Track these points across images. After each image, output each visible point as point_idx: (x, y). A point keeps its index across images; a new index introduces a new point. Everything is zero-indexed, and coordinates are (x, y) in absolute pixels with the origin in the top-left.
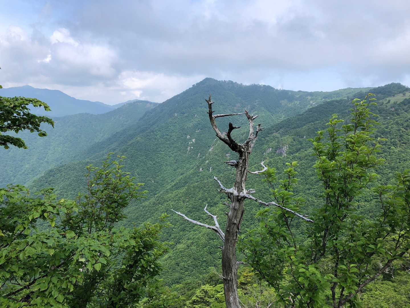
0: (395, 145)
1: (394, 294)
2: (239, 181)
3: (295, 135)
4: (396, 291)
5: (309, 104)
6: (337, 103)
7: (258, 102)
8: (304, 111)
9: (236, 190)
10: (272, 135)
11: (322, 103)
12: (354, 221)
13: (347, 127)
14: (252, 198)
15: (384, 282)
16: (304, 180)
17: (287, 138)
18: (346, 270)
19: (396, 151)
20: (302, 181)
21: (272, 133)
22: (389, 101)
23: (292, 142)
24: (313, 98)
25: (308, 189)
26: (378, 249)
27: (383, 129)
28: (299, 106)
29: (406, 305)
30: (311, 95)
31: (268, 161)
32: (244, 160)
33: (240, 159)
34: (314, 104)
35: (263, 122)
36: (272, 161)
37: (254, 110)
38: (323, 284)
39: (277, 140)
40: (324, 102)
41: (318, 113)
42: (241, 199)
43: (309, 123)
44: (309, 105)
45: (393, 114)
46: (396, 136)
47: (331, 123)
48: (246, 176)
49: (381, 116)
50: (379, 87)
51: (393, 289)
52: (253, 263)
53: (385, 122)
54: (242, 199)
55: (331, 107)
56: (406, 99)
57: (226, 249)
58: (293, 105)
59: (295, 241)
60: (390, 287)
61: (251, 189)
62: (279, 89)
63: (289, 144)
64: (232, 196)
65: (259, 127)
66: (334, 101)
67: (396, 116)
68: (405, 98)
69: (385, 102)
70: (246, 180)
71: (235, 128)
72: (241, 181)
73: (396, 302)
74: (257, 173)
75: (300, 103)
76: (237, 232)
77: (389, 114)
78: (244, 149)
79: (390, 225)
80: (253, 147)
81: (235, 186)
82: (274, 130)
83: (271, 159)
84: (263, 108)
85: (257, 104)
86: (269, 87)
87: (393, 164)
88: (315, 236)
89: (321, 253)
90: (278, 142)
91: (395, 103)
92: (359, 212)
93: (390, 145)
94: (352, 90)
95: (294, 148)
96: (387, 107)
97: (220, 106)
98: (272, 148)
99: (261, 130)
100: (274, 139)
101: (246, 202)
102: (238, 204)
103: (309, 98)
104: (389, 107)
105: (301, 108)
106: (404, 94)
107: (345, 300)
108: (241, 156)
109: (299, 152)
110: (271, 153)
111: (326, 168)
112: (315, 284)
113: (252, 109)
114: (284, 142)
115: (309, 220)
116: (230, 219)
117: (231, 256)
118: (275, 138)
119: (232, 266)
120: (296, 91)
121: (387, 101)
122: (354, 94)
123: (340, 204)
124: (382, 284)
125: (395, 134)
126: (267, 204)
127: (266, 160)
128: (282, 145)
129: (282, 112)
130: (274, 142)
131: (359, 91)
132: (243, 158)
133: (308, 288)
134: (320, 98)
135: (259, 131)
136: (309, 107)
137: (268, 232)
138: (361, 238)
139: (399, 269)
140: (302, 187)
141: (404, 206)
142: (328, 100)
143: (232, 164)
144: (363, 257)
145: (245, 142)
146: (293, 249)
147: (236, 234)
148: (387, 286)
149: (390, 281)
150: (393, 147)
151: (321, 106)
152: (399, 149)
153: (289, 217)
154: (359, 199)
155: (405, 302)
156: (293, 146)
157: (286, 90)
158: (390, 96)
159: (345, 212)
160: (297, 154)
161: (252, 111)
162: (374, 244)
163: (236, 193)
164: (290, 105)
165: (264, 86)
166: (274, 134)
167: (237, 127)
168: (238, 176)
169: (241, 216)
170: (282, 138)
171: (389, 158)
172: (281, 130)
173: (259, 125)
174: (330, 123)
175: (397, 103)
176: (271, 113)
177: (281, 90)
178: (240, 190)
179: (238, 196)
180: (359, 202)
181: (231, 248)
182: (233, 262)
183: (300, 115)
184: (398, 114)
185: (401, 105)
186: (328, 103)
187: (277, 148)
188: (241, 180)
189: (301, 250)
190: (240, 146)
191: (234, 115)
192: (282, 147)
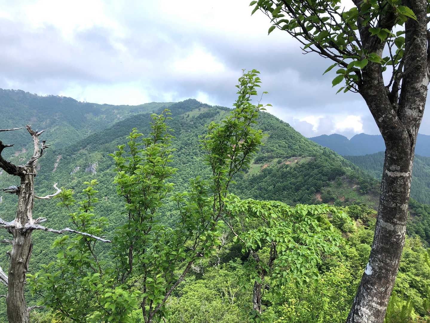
0: (196, 154)
1: (206, 290)
2: (23, 210)
3: (104, 151)
4: (207, 287)
5: (116, 117)
6: (144, 117)
7: (59, 115)
8: (112, 125)
9: (20, 222)
10: (79, 152)
11: (130, 117)
12: (158, 231)
13: (147, 140)
14: (41, 228)
15: (197, 281)
16: (117, 197)
17: (96, 155)
18: (153, 283)
19: (198, 160)
20: (115, 198)
21: (78, 150)
22: (188, 116)
23: (101, 158)
24: (119, 111)
25: (122, 205)
26: (180, 254)
27: (186, 141)
28: (106, 119)
29: (216, 298)
30: (117, 109)
31: (76, 182)
32: (27, 184)
33: (22, 183)
34: (121, 117)
35: (67, 137)
36: (81, 181)
37: (55, 124)
38: (131, 303)
39: (84, 157)
40: (131, 116)
41: (127, 127)
42: (26, 232)
43: (119, 137)
44: (116, 119)
45: (192, 128)
46: (196, 147)
47: (132, 137)
48: (32, 203)
49: (183, 129)
50: (179, 102)
51: (204, 285)
52: (53, 302)
53: (187, 135)
54: (28, 231)
55: (138, 121)
56: (201, 114)
57: (11, 295)
58: (100, 119)
59: (100, 266)
60: (202, 285)
61: (40, 218)
62: (82, 102)
63: (99, 161)
64: (14, 231)
65: (44, 145)
66: (140, 115)
67: (195, 129)
68: (200, 112)
69: (185, 117)
70: (32, 208)
71: (7, 146)
72: (26, 210)
73: (207, 298)
74: (48, 198)
75: (107, 117)
76: (24, 272)
77: (190, 127)
78: (26, 171)
79: (188, 230)
80: (57, 167)
81: (18, 217)
82: (80, 146)
83: (79, 179)
84: (65, 123)
85: (58, 118)
86: (71, 100)
87: (196, 173)
88: (121, 255)
89: (128, 271)
90: (86, 159)
91: (193, 117)
92: (172, 220)
93: (192, 155)
94: (157, 104)
95: (104, 165)
96: (187, 121)
97: (9, 120)
98: (80, 166)
99: (47, 147)
100: (81, 157)
101: (33, 234)
102: (23, 239)
103: (116, 111)
104: (189, 121)
105: (108, 122)
106: (200, 109)
107: (155, 312)
108: (23, 180)
109: (109, 169)
110: (79, 172)
111: (126, 183)
112: (123, 305)
113: (52, 124)
114: (93, 159)
115: (106, 241)
116: (13, 259)
117: (19, 303)
118: (82, 155)
119: (21, 314)
120: (101, 104)
121: (187, 116)
122: (158, 108)
123: (142, 217)
124: (195, 284)
125: (196, 145)
126: (59, 232)
127: (74, 180)
128: (91, 162)
129: (88, 127)
130: (81, 160)
131: (163, 106)
132: (27, 182)
133: (115, 312)
134: (127, 112)
135: (44, 149)
136: (116, 121)
137: (68, 262)
138: (165, 248)
139: (208, 266)
140: (115, 204)
141: (197, 209)
142: (135, 114)
143: (11, 191)
144: (167, 265)
145: (28, 163)
146: (98, 274)
147: (23, 275)
148: (199, 285)
149: (201, 279)
150: (195, 157)
151: (128, 119)
152: (200, 158)
153: (91, 241)
154: (171, 208)
155: (215, 295)
156: (102, 162)
157: (90, 102)
158: (188, 111)
159: (148, 224)
160: (108, 171)
161: (53, 126)
162: (176, 250)
163: (19, 225)
164: (96, 119)
165: (65, 97)
166: (81, 151)
167: (9, 145)
168: (20, 204)
169: (29, 252)
170: (91, 155)
171: (192, 167)
172: (89, 147)
173: (44, 142)
174: (130, 137)
175: (194, 116)
176: (75, 127)
177: (85, 103)
178: (24, 220)
179: (22, 229)
180: (171, 211)
181: (18, 294)
182: (22, 310)
183: (108, 130)
184: (197, 128)
185: (198, 119)
186: (136, 117)
187: (86, 166)
188: (26, 208)
189: (107, 273)
190: (20, 168)
191: (7, 130)
192: (91, 165)
